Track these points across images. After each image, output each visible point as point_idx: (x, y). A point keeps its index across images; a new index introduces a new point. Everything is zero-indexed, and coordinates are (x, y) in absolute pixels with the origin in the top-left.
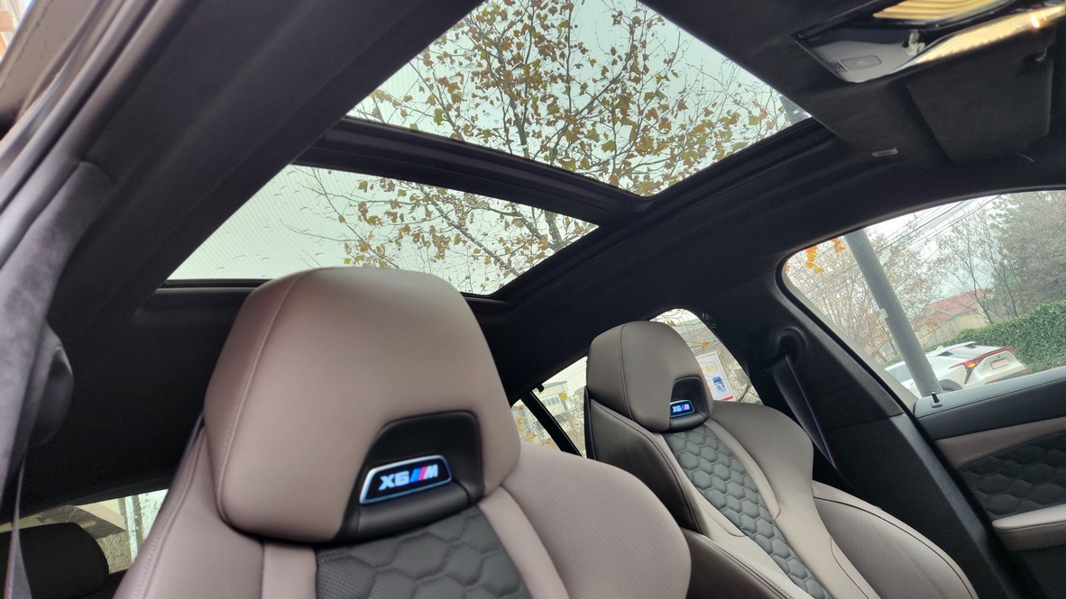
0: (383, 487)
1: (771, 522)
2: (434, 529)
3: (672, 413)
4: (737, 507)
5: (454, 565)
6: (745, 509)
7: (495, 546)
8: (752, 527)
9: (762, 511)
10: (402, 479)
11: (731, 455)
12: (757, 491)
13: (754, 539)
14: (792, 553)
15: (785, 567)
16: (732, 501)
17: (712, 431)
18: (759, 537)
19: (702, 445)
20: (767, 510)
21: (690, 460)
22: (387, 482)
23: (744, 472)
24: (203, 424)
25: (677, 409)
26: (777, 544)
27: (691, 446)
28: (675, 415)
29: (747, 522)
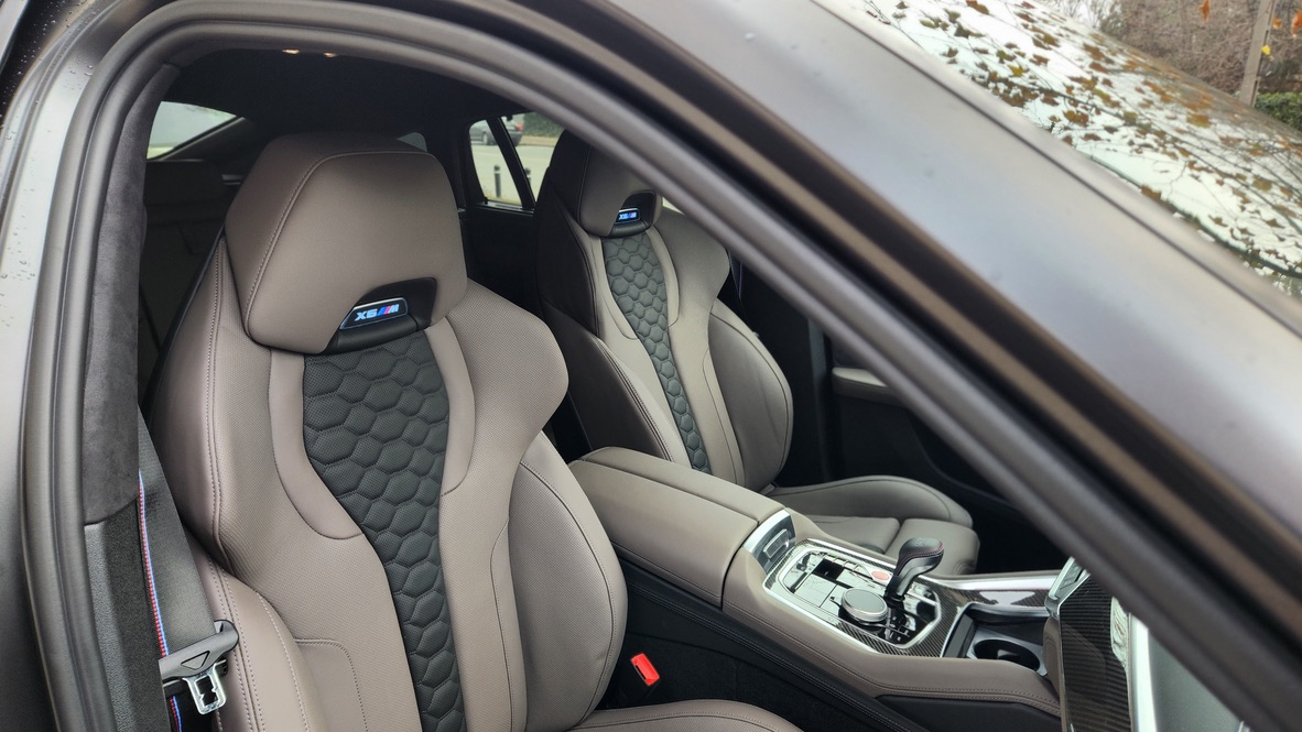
0: (357, 319)
1: (666, 329)
2: (388, 346)
3: (617, 220)
4: (640, 314)
5: (396, 372)
6: (647, 316)
7: (430, 360)
8: (646, 331)
9: (661, 317)
10: (372, 314)
11: (658, 264)
12: (665, 300)
13: (643, 342)
14: (670, 357)
15: (659, 368)
16: (639, 308)
17: (649, 239)
18: (649, 341)
19: (632, 253)
20: (667, 318)
21: (616, 266)
22: (361, 316)
23: (661, 282)
24: (224, 234)
25: (625, 217)
26: (661, 349)
27: (624, 255)
28: (620, 223)
29: (644, 326)
